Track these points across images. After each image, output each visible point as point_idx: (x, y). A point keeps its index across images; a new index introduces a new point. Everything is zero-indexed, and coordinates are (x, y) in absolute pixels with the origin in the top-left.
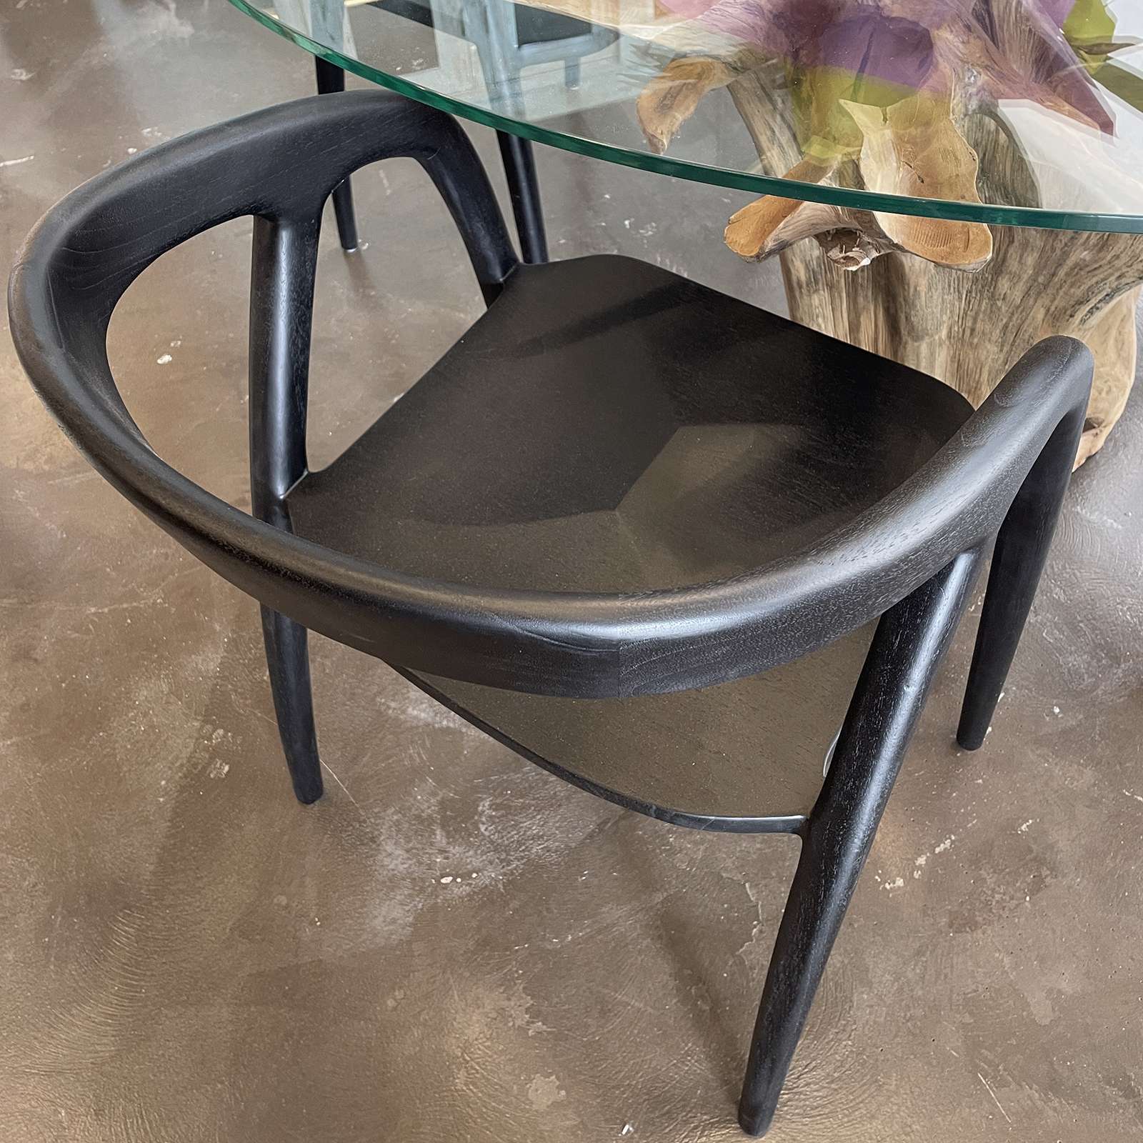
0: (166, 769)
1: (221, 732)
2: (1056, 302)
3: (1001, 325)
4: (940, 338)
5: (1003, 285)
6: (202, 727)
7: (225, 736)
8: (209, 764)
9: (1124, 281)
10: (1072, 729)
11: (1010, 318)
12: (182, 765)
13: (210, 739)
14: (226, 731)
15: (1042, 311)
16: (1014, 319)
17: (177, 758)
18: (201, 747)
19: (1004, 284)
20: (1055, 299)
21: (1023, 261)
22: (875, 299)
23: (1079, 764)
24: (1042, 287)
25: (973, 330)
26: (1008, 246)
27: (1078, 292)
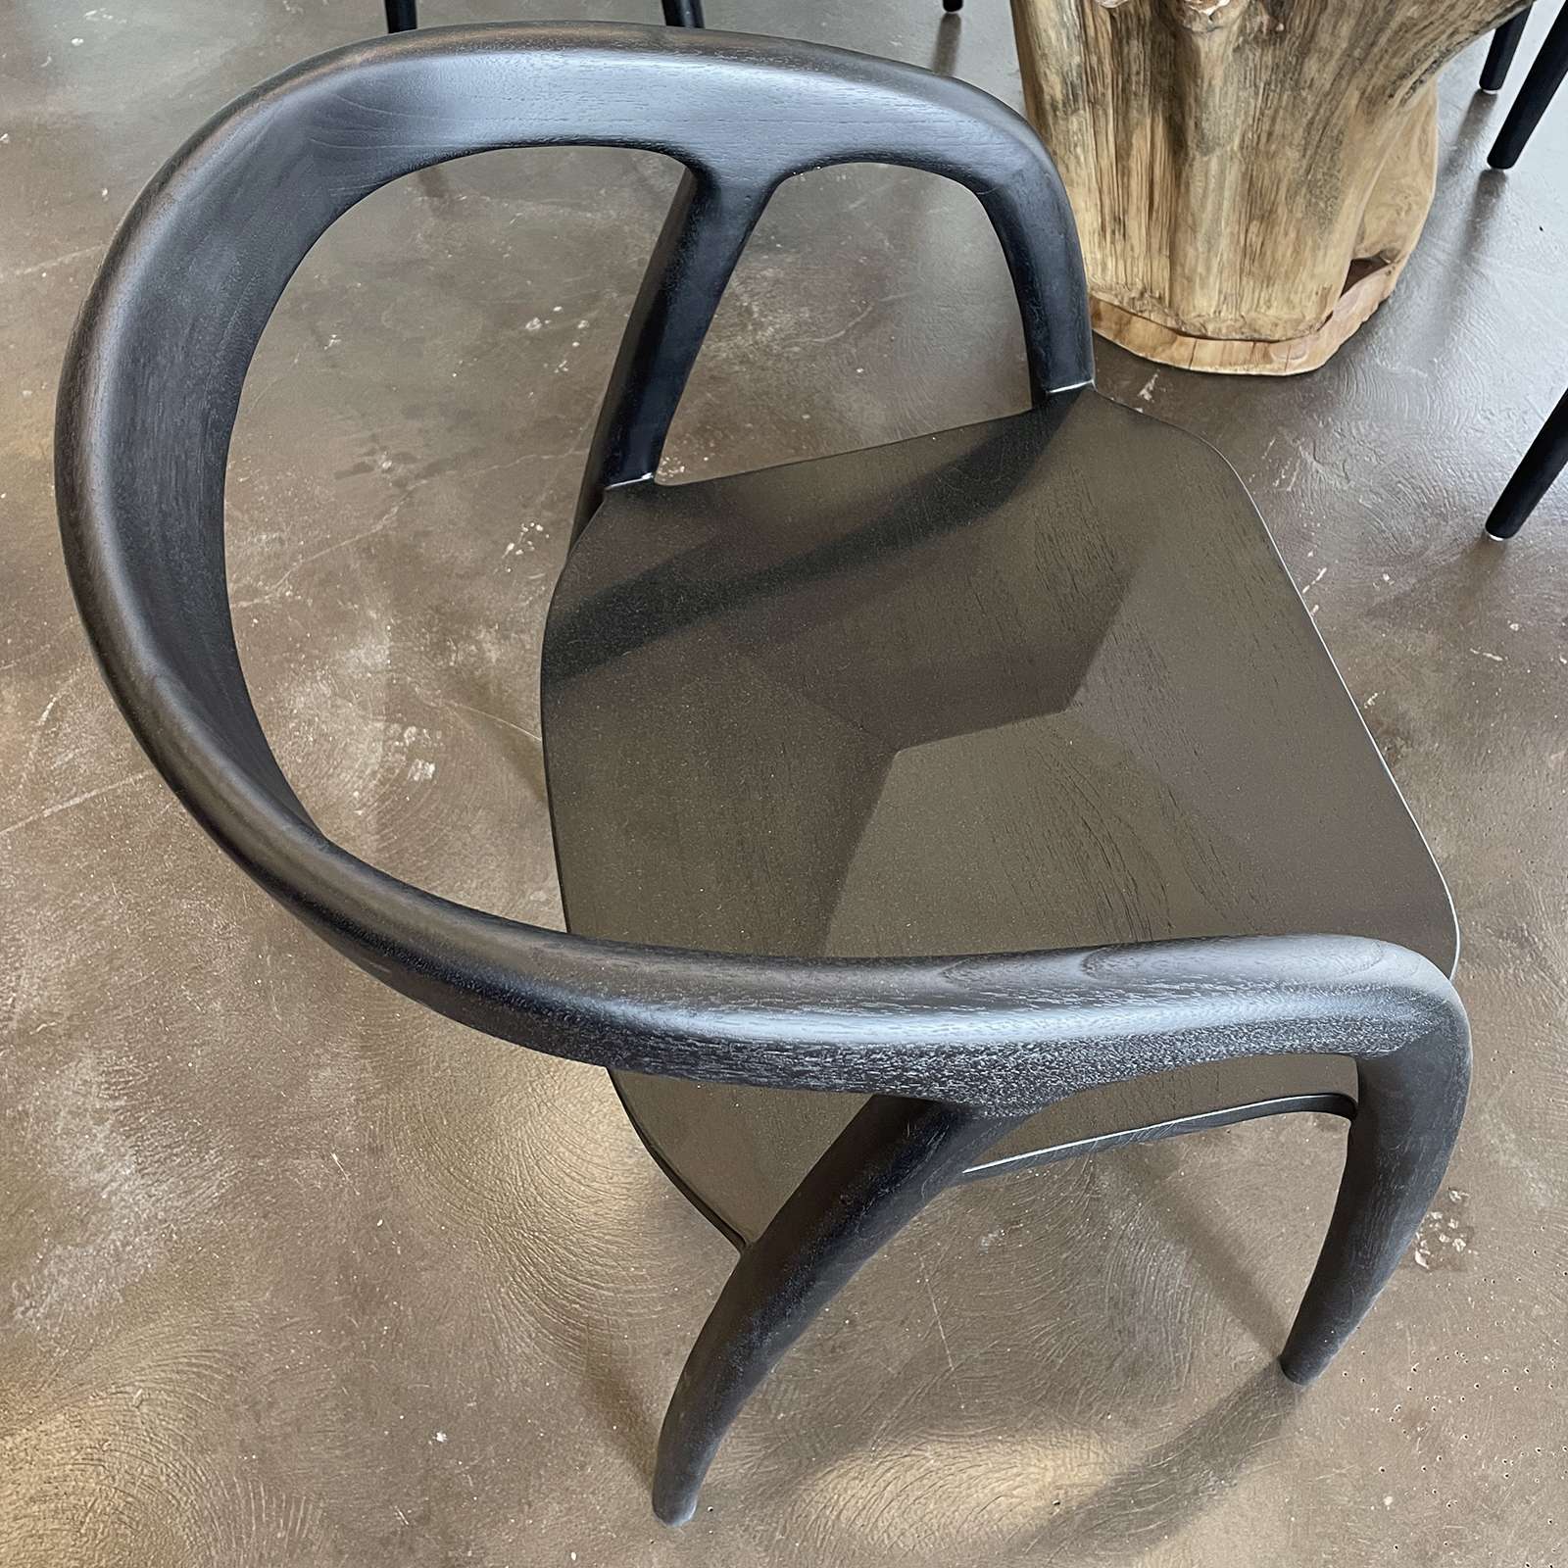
0: (355, 779)
1: (414, 729)
2: (1374, 80)
3: (1305, 121)
4: (1232, 150)
5: (1310, 68)
6: (387, 728)
7: (420, 733)
8: (408, 766)
9: (1458, 38)
10: (1406, 594)
11: (1317, 111)
12: (374, 773)
13: (401, 738)
14: (420, 727)
15: (1357, 94)
16: (1322, 111)
17: (366, 765)
18: (392, 750)
19: (1311, 66)
20: (1372, 76)
21: (1336, 32)
22: (1154, 109)
23: (1419, 629)
24: (1357, 63)
25: (1270, 134)
26: (1319, 15)
27: (1400, 63)
